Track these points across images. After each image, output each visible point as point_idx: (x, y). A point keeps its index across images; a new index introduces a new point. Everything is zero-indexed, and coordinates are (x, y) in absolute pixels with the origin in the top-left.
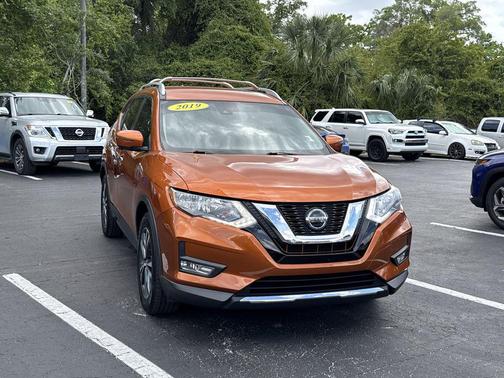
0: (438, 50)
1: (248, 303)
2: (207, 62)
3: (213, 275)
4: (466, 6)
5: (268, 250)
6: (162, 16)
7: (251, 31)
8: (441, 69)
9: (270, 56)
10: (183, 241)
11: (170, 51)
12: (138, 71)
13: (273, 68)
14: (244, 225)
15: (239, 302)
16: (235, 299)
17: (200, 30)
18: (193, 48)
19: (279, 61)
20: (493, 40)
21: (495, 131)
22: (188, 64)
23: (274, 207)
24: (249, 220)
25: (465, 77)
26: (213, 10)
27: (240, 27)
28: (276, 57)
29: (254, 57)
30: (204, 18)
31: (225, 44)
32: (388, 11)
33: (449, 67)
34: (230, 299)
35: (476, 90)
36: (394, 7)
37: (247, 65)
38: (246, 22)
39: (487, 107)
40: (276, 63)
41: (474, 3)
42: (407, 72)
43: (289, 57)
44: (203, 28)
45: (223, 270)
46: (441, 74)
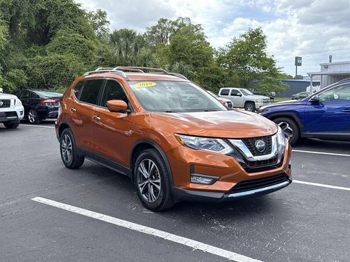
0: (192, 52)
1: (232, 197)
2: (59, 56)
3: (212, 183)
4: (196, 27)
5: (240, 163)
6: (23, 27)
7: (85, 37)
8: (194, 62)
9: (100, 53)
10: (192, 165)
11: (32, 49)
12: (13, 61)
13: (103, 60)
14: (227, 152)
15: (228, 198)
16: (226, 196)
17: (51, 36)
18: (48, 47)
19: (106, 56)
20: (210, 46)
21: (228, 95)
22: (46, 57)
23: (241, 141)
24: (228, 150)
25: (206, 66)
26: (59, 24)
27: (79, 35)
28: (104, 53)
29: (89, 53)
30: (54, 29)
31: (69, 45)
32: (154, 28)
33: (198, 61)
34: (223, 197)
35: (213, 73)
36: (157, 26)
37: (84, 58)
38: (81, 32)
39: (218, 82)
40: (104, 57)
41: (200, 25)
42: (177, 63)
43: (113, 53)
44: (53, 35)
45: (217, 180)
46: (194, 64)
